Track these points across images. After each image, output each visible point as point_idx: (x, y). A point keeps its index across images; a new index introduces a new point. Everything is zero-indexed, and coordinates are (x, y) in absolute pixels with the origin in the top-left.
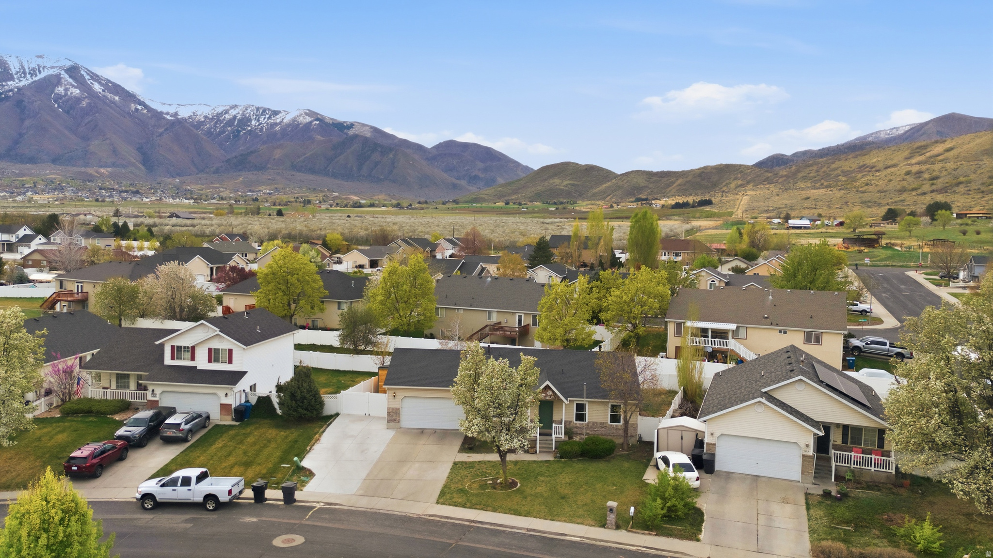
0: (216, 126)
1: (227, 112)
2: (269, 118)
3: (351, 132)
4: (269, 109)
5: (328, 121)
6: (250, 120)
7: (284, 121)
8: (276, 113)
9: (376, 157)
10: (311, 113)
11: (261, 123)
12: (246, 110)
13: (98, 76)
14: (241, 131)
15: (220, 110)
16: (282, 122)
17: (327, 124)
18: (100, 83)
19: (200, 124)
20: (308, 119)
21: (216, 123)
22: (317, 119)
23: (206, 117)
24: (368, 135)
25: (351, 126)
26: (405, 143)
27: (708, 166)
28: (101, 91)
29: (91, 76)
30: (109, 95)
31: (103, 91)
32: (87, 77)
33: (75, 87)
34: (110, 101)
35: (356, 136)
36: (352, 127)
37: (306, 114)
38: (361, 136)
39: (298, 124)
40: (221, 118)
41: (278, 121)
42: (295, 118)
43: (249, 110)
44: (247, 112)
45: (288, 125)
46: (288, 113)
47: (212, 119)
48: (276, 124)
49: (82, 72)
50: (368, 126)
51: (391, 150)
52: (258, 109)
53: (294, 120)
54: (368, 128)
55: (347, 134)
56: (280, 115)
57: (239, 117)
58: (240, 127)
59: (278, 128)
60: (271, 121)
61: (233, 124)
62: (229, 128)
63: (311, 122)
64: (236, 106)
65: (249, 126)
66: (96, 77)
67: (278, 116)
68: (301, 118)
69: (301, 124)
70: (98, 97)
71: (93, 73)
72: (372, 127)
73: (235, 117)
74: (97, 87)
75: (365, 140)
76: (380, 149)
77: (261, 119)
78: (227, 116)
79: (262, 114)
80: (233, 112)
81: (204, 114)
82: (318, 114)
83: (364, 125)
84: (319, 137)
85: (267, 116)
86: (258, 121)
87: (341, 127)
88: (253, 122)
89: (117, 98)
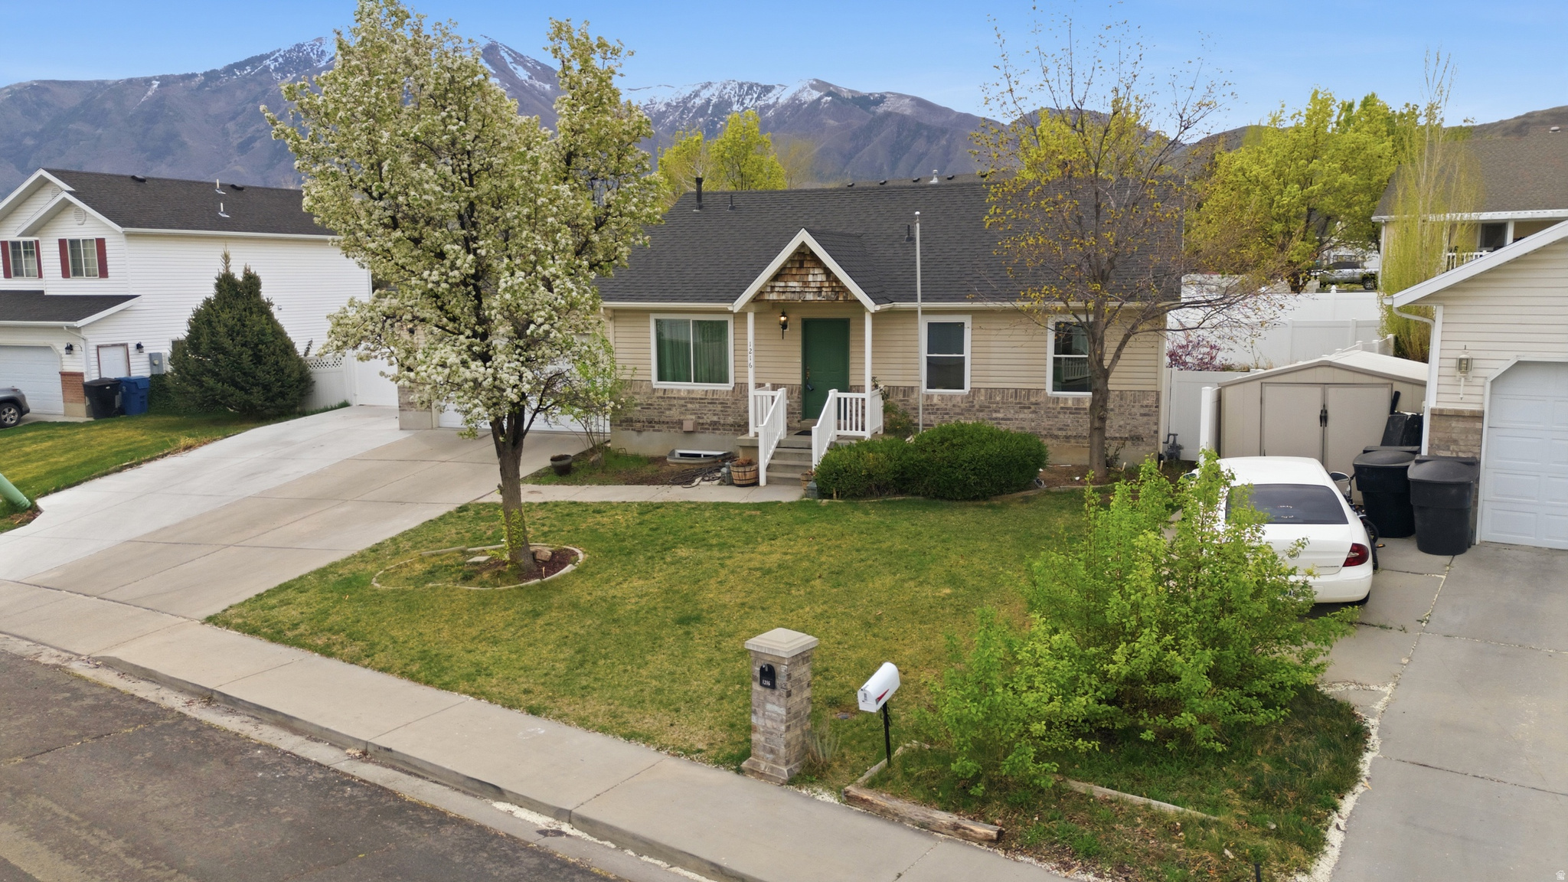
0: (682, 118)
1: (697, 94)
2: (758, 98)
3: (881, 109)
4: (757, 85)
5: (846, 95)
6: (730, 104)
7: (780, 101)
8: (767, 89)
9: (920, 145)
10: (819, 85)
11: (747, 108)
12: (725, 88)
13: (522, 57)
14: (717, 123)
15: (687, 92)
16: (776, 103)
17: (844, 101)
18: (525, 67)
19: (661, 115)
20: (816, 95)
21: (683, 113)
22: (828, 94)
23: (668, 105)
24: (908, 112)
25: (882, 98)
26: (967, 119)
27: (1534, 113)
28: (526, 78)
29: (514, 58)
30: (537, 84)
31: (530, 78)
32: (508, 59)
33: (494, 76)
34: (539, 92)
35: (888, 115)
36: (883, 102)
37: (813, 87)
38: (897, 114)
39: (801, 104)
40: (690, 105)
41: (771, 102)
42: (795, 94)
43: (729, 87)
44: (725, 91)
45: (785, 107)
46: (784, 87)
47: (676, 107)
48: (768, 107)
49: (502, 53)
50: (907, 97)
51: (943, 131)
52: (741, 86)
53: (794, 98)
54: (907, 101)
55: (874, 113)
56: (774, 92)
57: (714, 100)
58: (715, 116)
59: (771, 113)
60: (761, 103)
61: (706, 113)
62: (701, 120)
63: (820, 99)
64: (710, 83)
65: (729, 113)
66: (519, 59)
67: (770, 95)
68: (805, 94)
69: (805, 103)
70: (523, 87)
71: (515, 53)
72: (913, 99)
73: (709, 101)
74: (522, 74)
75: (903, 119)
76: (925, 133)
77: (747, 101)
78: (698, 102)
79: (747, 94)
80: (705, 94)
81: (666, 101)
82: (830, 85)
83: (901, 96)
84: (832, 122)
85: (755, 96)
86: (742, 104)
87: (865, 102)
88: (735, 107)
89: (548, 87)
